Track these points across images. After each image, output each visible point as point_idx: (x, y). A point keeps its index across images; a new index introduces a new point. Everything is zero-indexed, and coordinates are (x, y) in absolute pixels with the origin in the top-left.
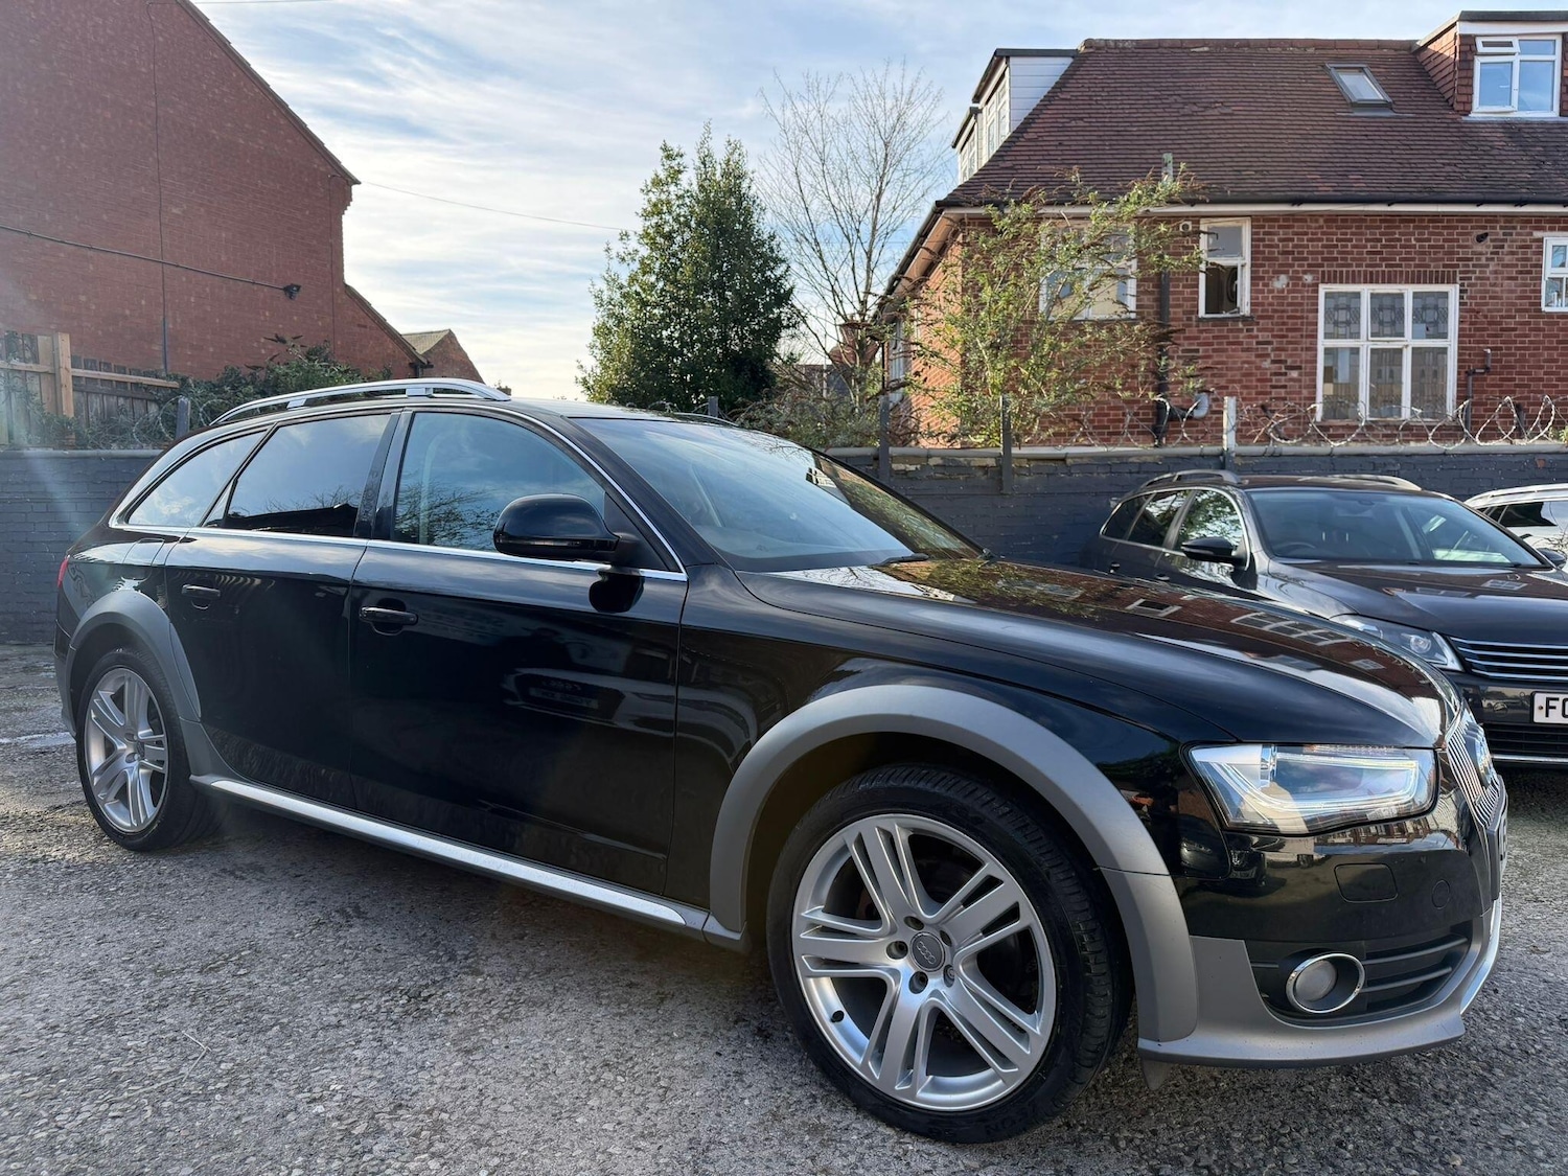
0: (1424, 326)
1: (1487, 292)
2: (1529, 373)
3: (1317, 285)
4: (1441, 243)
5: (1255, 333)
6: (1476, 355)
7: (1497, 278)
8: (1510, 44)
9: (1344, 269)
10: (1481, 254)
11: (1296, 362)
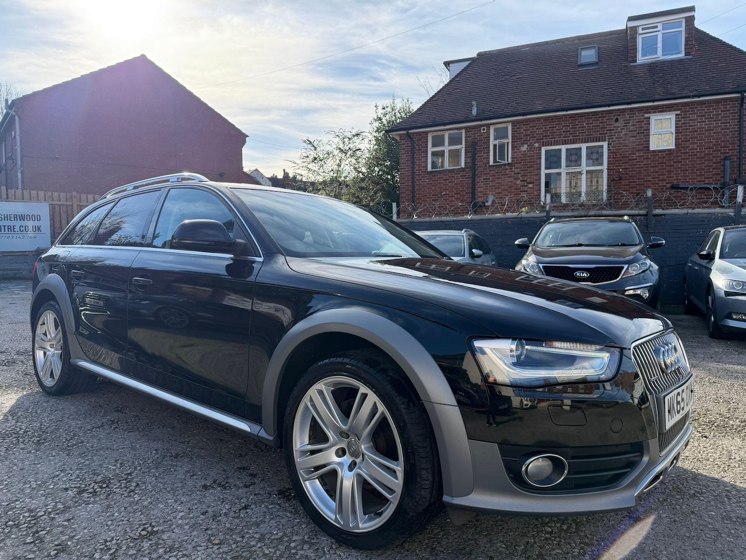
1: (622, 143)
3: (541, 148)
4: (598, 124)
5: (513, 169)
6: (616, 172)
7: (626, 137)
8: (656, 27)
9: (553, 140)
10: (618, 127)
11: (531, 180)
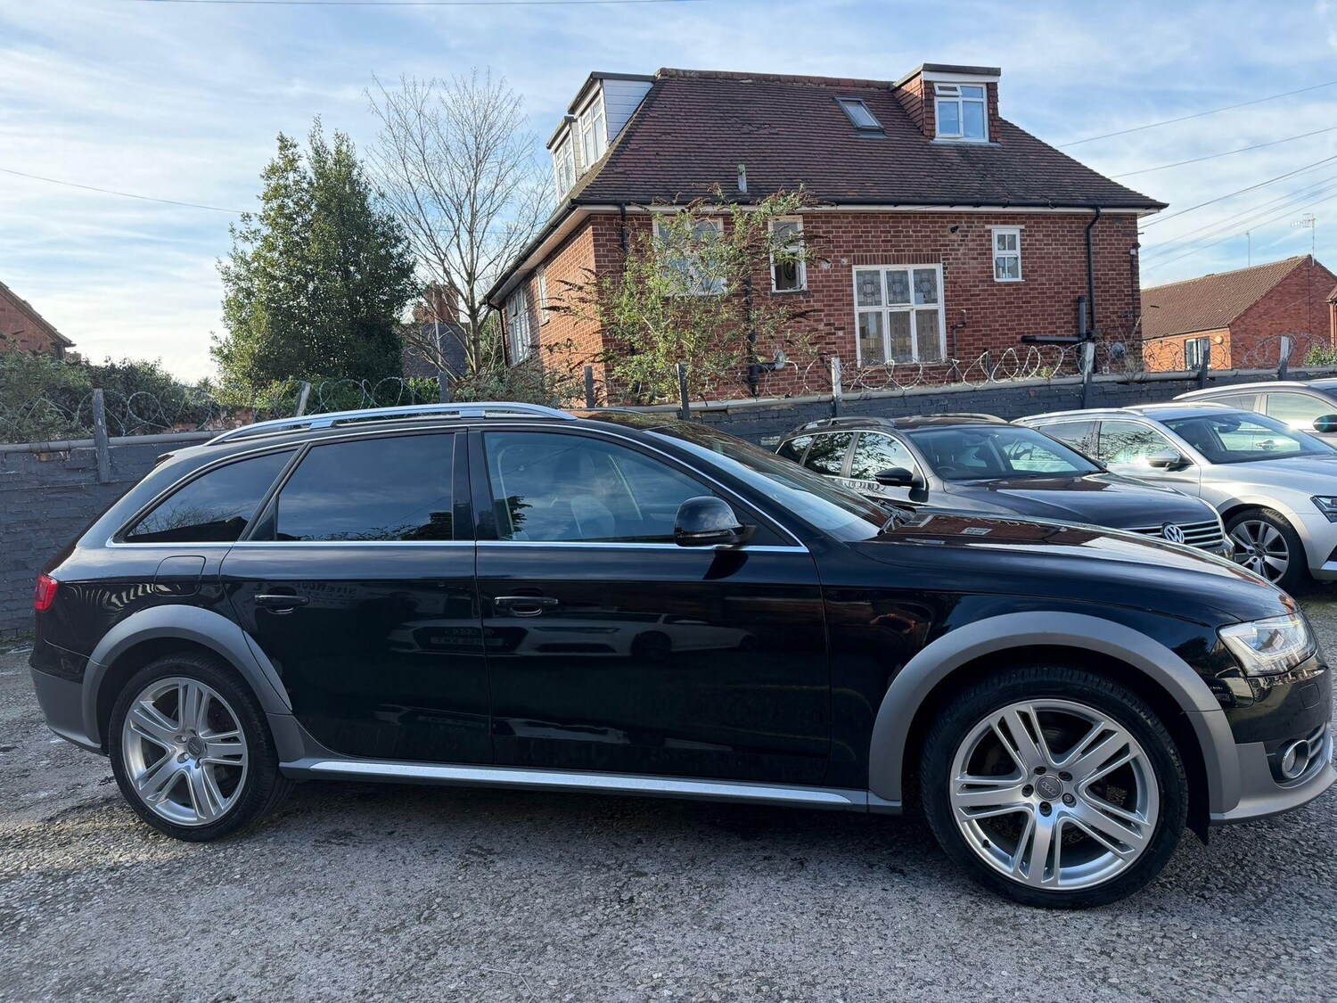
0: (922, 294)
1: (960, 268)
2: (990, 326)
3: (851, 266)
4: (928, 234)
5: (812, 303)
6: (956, 314)
7: (965, 259)
8: (955, 89)
9: (868, 254)
10: (954, 241)
11: (841, 324)
